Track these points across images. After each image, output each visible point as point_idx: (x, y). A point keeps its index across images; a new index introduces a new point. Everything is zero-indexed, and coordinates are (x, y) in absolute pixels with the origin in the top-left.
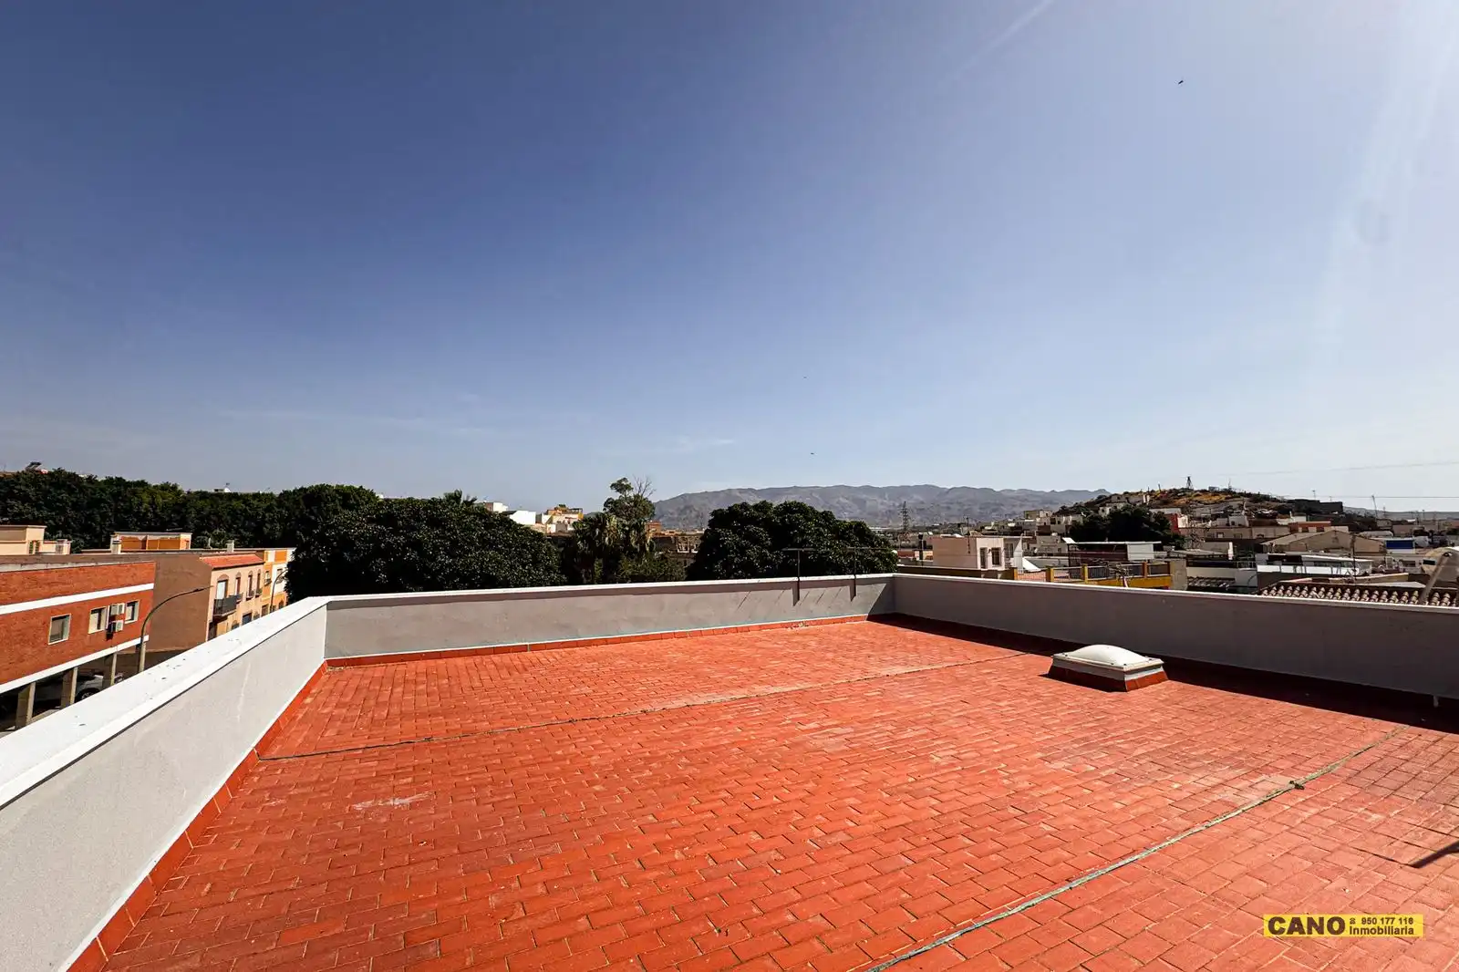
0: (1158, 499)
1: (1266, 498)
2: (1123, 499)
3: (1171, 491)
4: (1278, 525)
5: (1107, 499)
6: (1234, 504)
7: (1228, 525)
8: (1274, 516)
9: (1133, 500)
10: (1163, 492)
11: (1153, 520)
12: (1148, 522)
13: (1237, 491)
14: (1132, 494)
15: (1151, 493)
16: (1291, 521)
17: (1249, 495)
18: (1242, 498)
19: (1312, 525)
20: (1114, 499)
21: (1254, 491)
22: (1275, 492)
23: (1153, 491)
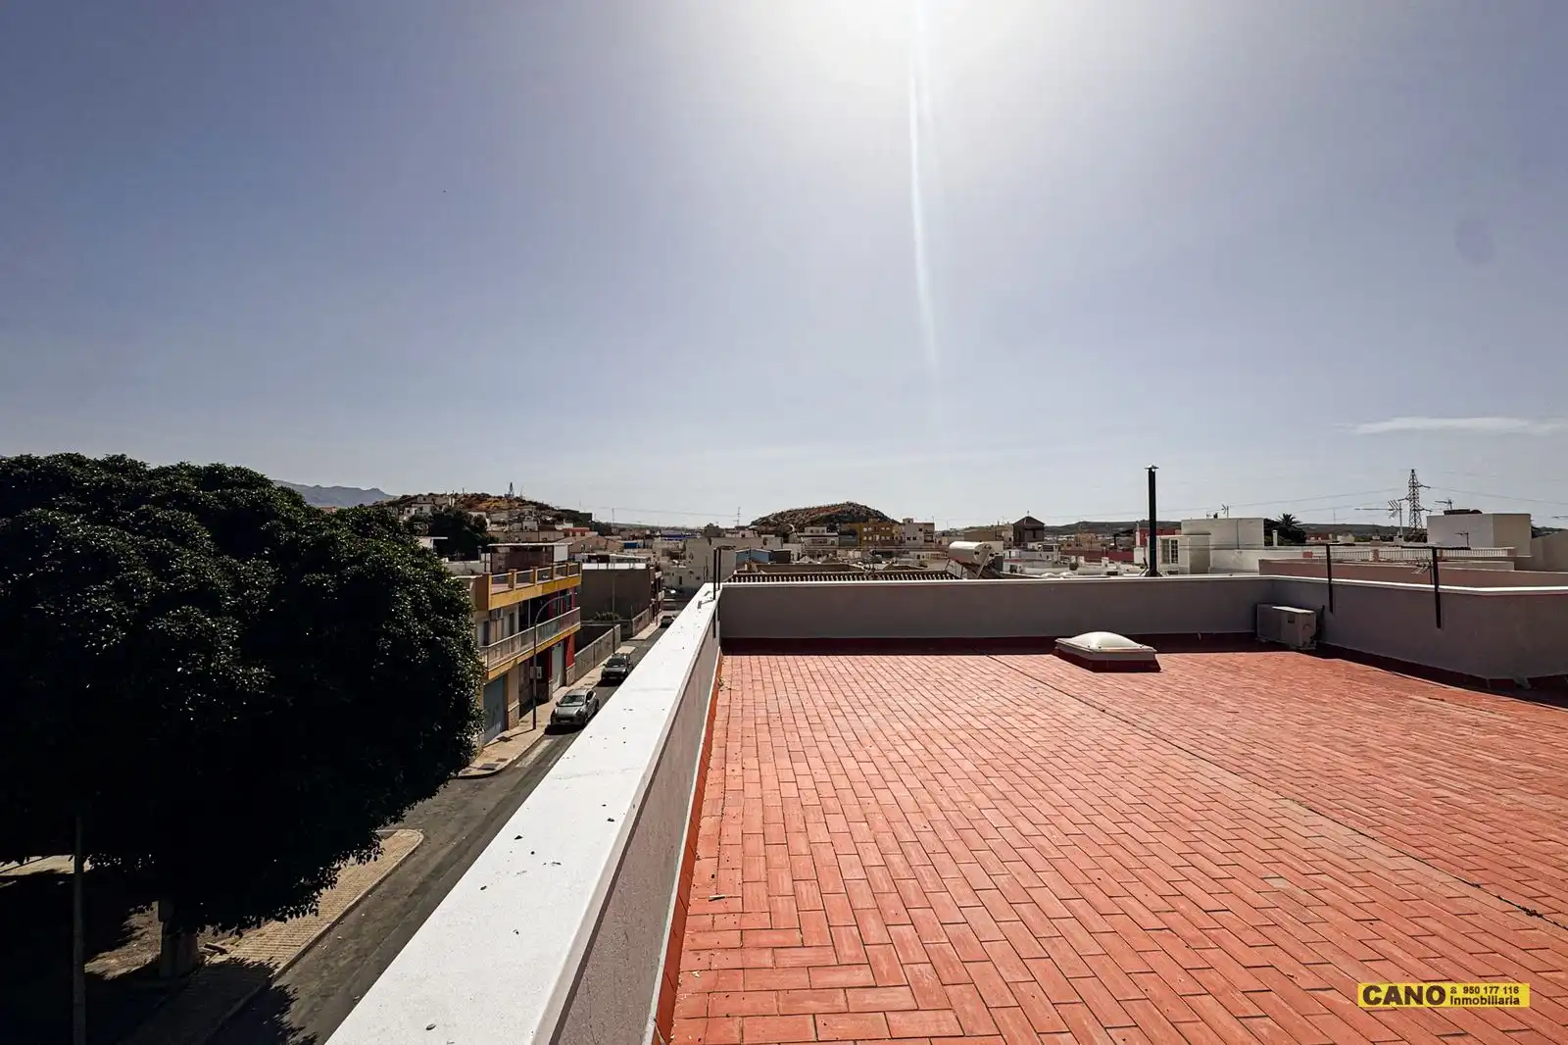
0: (462, 503)
1: (546, 507)
2: (429, 500)
3: (473, 496)
4: (555, 530)
5: (413, 498)
6: (526, 510)
7: (522, 529)
8: (553, 522)
9: (439, 501)
10: (465, 496)
11: (473, 523)
12: (469, 525)
13: (527, 500)
14: (436, 496)
15: (455, 496)
16: (565, 527)
17: (535, 504)
18: (531, 506)
19: (578, 531)
20: (419, 499)
21: (540, 501)
22: (553, 504)
23: (457, 494)
